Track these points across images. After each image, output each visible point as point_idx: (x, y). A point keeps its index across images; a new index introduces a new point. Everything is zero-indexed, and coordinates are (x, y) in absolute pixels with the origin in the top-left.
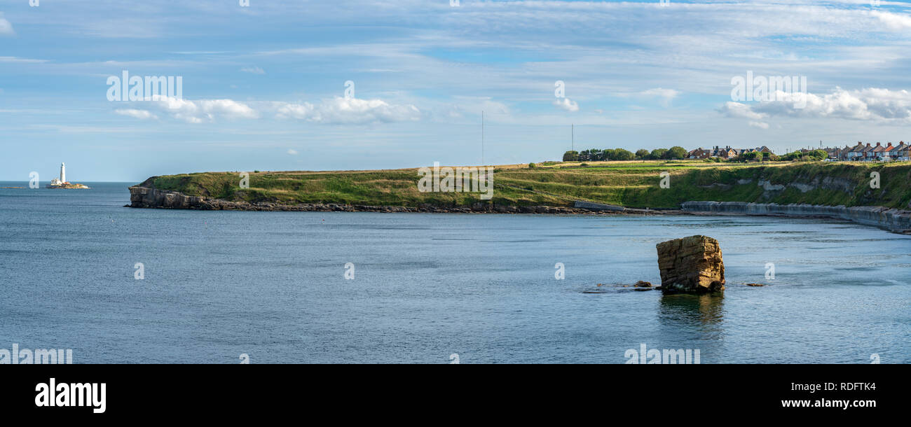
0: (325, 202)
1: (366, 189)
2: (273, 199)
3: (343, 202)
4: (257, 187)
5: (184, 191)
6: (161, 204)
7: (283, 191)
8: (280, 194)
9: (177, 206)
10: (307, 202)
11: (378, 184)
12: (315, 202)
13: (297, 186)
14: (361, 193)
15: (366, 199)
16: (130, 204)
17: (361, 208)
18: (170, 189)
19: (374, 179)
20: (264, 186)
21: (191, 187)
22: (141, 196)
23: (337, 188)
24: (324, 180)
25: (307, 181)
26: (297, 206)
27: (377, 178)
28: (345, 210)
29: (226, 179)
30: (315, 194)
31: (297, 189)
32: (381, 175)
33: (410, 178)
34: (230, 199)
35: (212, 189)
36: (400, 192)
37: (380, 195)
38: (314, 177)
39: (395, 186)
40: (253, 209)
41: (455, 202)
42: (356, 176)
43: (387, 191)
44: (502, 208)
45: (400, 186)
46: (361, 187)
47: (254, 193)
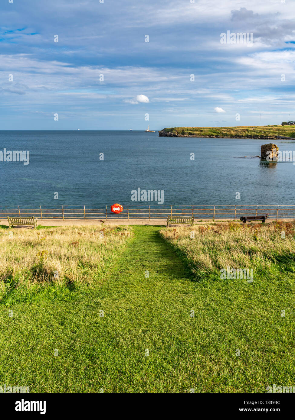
0: (208, 135)
1: (219, 132)
2: (194, 134)
3: (213, 135)
4: (191, 131)
5: (172, 132)
6: (166, 136)
7: (198, 132)
8: (197, 133)
9: (170, 136)
10: (203, 135)
11: (223, 130)
12: (205, 135)
13: (201, 131)
14: (218, 133)
15: (219, 135)
16: (159, 135)
17: (217, 137)
18: (169, 132)
19: (222, 129)
20: (193, 131)
21: (174, 131)
22: (161, 134)
23: (212, 131)
24: (209, 129)
25: (204, 130)
26: (201, 136)
27: (223, 129)
28: (213, 137)
29: (183, 129)
30: (206, 133)
31: (201, 132)
32: (224, 128)
33: (232, 129)
34: (183, 134)
35: (179, 132)
36: (228, 133)
37: (223, 133)
38: (206, 129)
39: (227, 131)
40: (189, 137)
41: (243, 135)
42: (218, 128)
43: (225, 132)
44: (256, 138)
45: (229, 131)
46: (218, 131)
47: (190, 133)
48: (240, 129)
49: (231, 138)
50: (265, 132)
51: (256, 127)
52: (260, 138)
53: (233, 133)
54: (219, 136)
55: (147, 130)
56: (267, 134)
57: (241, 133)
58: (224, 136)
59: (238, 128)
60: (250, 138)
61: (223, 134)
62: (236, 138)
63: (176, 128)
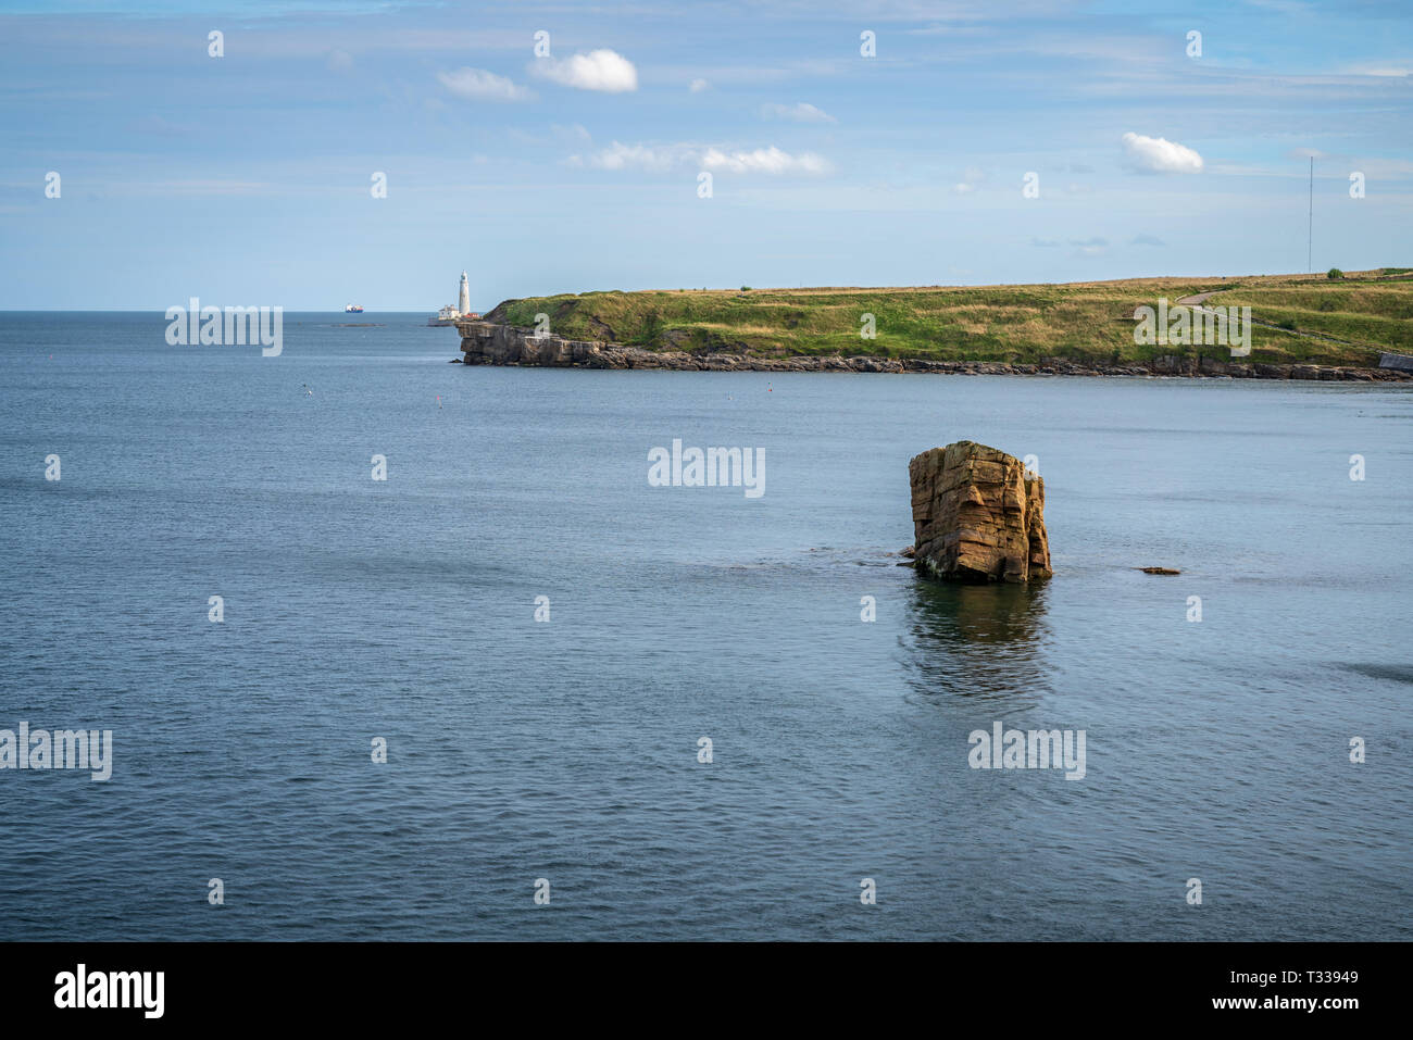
0: (847, 354)
1: (937, 327)
2: (738, 346)
3: (884, 353)
4: (712, 320)
5: (559, 332)
6: (516, 358)
7: (765, 331)
8: (755, 337)
9: (545, 361)
10: (810, 353)
11: (964, 314)
12: (826, 352)
13: (792, 319)
14: (926, 334)
15: (933, 348)
16: (462, 356)
17: (918, 364)
18: (536, 326)
19: (958, 303)
20: (729, 317)
21: (577, 322)
22: (481, 342)
23: (879, 323)
24: (855, 305)
25: (817, 309)
26: (788, 361)
27: (966, 302)
28: (884, 371)
29: (650, 305)
30: (829, 335)
31: (794, 325)
32: (976, 295)
33: (1034, 303)
34: (652, 347)
35: (618, 326)
36: (1008, 332)
37: (963, 339)
38: (834, 300)
39: (998, 320)
40: (693, 369)
41: (1116, 354)
42: (923, 299)
43: (980, 330)
44: (1217, 368)
45: (1009, 320)
46: (927, 323)
47: (703, 333)
48: (1098, 304)
49: (1028, 372)
50: (1289, 326)
51: (1225, 288)
52: (1249, 375)
53: (1041, 332)
54: (929, 356)
55: (454, 314)
56: (1304, 338)
57: (1101, 335)
58: (975, 357)
59: (1079, 297)
60: (1175, 373)
61: (962, 344)
62: (1064, 371)
63: (597, 298)
